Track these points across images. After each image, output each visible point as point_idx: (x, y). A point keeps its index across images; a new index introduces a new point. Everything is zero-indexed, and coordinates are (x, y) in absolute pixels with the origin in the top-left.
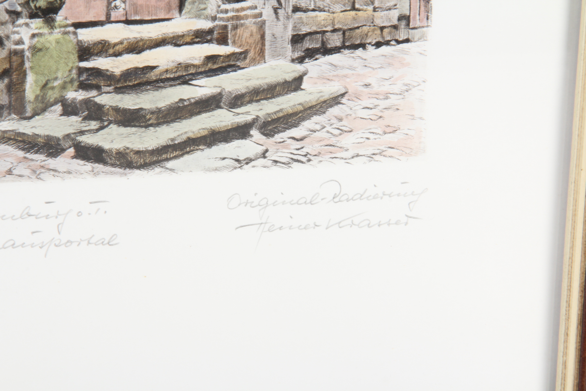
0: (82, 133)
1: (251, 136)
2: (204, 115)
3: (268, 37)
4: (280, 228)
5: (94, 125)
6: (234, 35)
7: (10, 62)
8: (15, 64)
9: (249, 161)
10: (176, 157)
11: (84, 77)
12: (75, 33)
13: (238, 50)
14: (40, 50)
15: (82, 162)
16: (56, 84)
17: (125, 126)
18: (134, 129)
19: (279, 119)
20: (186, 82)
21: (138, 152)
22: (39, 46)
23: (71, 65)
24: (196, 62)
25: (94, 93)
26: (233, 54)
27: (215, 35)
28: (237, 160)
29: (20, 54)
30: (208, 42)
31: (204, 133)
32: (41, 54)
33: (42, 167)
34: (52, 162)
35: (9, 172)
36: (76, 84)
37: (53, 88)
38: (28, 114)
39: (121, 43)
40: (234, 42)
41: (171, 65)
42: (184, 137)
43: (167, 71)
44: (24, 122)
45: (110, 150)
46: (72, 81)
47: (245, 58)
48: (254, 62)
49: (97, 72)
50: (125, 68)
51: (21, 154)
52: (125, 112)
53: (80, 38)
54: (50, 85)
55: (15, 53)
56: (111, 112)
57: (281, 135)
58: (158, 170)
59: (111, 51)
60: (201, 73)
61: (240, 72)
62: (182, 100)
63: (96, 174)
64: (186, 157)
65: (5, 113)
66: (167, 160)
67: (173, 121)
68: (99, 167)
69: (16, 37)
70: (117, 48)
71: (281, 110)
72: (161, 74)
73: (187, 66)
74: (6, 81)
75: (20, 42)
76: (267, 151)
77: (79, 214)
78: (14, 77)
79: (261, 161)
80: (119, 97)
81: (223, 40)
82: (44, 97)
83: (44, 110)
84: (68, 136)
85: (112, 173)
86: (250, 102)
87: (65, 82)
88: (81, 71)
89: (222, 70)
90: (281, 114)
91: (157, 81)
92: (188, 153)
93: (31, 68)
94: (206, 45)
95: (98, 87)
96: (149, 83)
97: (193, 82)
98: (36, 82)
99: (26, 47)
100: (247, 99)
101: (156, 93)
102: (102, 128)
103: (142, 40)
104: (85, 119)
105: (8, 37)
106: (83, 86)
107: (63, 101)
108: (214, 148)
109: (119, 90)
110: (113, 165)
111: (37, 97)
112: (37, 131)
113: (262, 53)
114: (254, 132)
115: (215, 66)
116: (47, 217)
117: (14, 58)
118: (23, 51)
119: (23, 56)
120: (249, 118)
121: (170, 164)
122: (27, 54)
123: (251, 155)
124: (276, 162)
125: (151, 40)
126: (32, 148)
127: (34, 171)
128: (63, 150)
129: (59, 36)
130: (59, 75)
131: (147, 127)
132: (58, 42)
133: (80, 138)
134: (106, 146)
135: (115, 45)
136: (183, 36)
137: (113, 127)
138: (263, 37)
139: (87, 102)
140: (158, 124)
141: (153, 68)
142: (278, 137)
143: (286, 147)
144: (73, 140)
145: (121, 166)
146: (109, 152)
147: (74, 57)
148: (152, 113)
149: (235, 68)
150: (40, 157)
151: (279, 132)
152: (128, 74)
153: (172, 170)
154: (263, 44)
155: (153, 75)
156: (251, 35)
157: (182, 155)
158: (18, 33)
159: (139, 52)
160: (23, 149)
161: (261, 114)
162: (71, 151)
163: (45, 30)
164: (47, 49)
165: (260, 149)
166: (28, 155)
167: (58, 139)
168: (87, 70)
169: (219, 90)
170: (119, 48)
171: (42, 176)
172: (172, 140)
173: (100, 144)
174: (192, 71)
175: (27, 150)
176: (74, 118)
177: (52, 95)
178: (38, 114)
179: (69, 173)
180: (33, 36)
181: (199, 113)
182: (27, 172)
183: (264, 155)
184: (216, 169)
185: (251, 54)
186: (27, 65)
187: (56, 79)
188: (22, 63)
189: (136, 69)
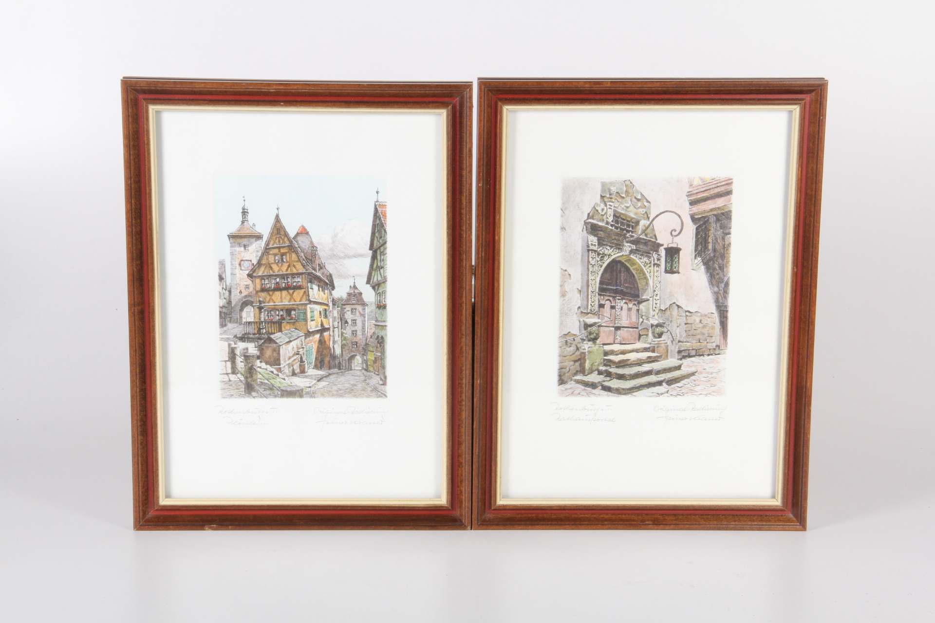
0: (604, 381)
1: (663, 385)
2: (646, 377)
3: (669, 351)
4: (673, 419)
5: (608, 379)
6: (657, 350)
7: (581, 356)
8: (582, 357)
9: (662, 394)
10: (636, 391)
11: (605, 362)
12: (603, 347)
13: (659, 355)
14: (591, 352)
15: (604, 391)
16: (596, 364)
17: (619, 380)
18: (622, 381)
19: (673, 379)
20: (640, 365)
21: (623, 389)
22: (591, 351)
23: (601, 358)
24: (644, 358)
25: (609, 368)
26: (657, 356)
27: (651, 349)
28: (658, 394)
29: (584, 353)
30: (648, 351)
31: (646, 383)
32: (591, 354)
33: (590, 392)
34: (594, 391)
35: (579, 394)
36: (603, 364)
37: (595, 365)
38: (586, 374)
39: (618, 351)
40: (657, 352)
41: (635, 359)
42: (639, 385)
43: (634, 361)
44: (585, 377)
45: (614, 388)
46: (601, 363)
47: (661, 358)
48: (664, 359)
49: (610, 361)
50: (619, 359)
51: (583, 387)
52: (619, 374)
53: (605, 349)
54: (594, 364)
55: (583, 353)
56: (614, 375)
57: (674, 385)
58: (630, 395)
59: (615, 353)
60: (645, 362)
61: (659, 362)
62: (639, 371)
63: (608, 396)
64: (640, 392)
65: (579, 373)
66: (633, 392)
67: (635, 379)
68: (609, 393)
69: (583, 347)
70: (617, 352)
71: (674, 377)
72: (632, 362)
73: (641, 360)
74: (579, 362)
75: (584, 349)
76: (668, 391)
77: (602, 410)
78: (582, 361)
79: (666, 394)
80: (617, 369)
81: (653, 351)
82: (592, 368)
83: (591, 373)
84: (599, 382)
85: (614, 396)
86: (663, 373)
87: (599, 364)
88: (605, 360)
89: (653, 361)
90: (674, 378)
91: (630, 364)
92: (640, 390)
93: (588, 358)
94: (647, 353)
95: (610, 366)
96: (627, 365)
97: (643, 365)
98: (589, 363)
99: (586, 351)
100: (662, 372)
101: (630, 369)
102: (611, 380)
103: (625, 350)
104: (606, 376)
105: (580, 347)
106: (605, 365)
107: (598, 370)
108: (650, 389)
109: (617, 367)
110: (614, 393)
111: (589, 368)
112: (589, 380)
113: (667, 356)
114: (664, 384)
115: (651, 360)
116: (591, 410)
117: (582, 355)
118: (585, 352)
119: (585, 354)
120: (662, 379)
121: (634, 394)
122: (587, 353)
123: (663, 392)
124: (672, 395)
125: (628, 350)
126: (587, 386)
127: (587, 394)
128: (598, 387)
129: (598, 348)
130: (597, 361)
131: (626, 380)
132: (597, 350)
133: (603, 383)
134: (612, 386)
135: (616, 351)
136: (639, 349)
137: (615, 380)
138: (667, 351)
139: (606, 371)
140: (630, 380)
141: (629, 360)
142: (673, 386)
143: (676, 390)
144: (601, 383)
145: (617, 394)
146: (613, 389)
147: (602, 355)
148: (628, 375)
149: (658, 361)
150: (589, 389)
151: (673, 384)
152: (620, 362)
153: (635, 396)
154: (668, 353)
155: (629, 362)
156: (663, 350)
157: (638, 391)
158: (584, 346)
159: (624, 354)
160: (584, 386)
161: (666, 377)
162: (600, 387)
163: (593, 346)
164: (593, 352)
165: (666, 390)
166: (586, 388)
167: (596, 383)
168: (606, 359)
169: (652, 369)
170: (618, 352)
171: (590, 396)
172: (635, 385)
173: (610, 385)
174: (643, 361)
175: (585, 386)
176: (601, 376)
177: (594, 368)
178: (589, 374)
179: (599, 395)
180: (589, 347)
181: (645, 376)
182: (585, 394)
183: (667, 392)
184: (650, 396)
185: (663, 357)
186: (587, 357)
187: (596, 362)
188: (585, 356)
189: (623, 360)
